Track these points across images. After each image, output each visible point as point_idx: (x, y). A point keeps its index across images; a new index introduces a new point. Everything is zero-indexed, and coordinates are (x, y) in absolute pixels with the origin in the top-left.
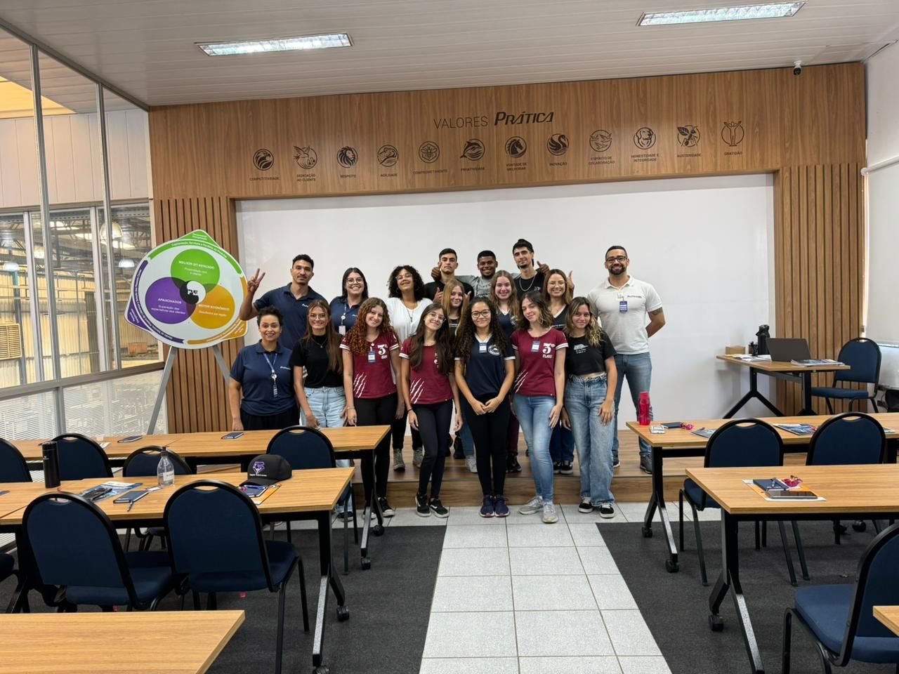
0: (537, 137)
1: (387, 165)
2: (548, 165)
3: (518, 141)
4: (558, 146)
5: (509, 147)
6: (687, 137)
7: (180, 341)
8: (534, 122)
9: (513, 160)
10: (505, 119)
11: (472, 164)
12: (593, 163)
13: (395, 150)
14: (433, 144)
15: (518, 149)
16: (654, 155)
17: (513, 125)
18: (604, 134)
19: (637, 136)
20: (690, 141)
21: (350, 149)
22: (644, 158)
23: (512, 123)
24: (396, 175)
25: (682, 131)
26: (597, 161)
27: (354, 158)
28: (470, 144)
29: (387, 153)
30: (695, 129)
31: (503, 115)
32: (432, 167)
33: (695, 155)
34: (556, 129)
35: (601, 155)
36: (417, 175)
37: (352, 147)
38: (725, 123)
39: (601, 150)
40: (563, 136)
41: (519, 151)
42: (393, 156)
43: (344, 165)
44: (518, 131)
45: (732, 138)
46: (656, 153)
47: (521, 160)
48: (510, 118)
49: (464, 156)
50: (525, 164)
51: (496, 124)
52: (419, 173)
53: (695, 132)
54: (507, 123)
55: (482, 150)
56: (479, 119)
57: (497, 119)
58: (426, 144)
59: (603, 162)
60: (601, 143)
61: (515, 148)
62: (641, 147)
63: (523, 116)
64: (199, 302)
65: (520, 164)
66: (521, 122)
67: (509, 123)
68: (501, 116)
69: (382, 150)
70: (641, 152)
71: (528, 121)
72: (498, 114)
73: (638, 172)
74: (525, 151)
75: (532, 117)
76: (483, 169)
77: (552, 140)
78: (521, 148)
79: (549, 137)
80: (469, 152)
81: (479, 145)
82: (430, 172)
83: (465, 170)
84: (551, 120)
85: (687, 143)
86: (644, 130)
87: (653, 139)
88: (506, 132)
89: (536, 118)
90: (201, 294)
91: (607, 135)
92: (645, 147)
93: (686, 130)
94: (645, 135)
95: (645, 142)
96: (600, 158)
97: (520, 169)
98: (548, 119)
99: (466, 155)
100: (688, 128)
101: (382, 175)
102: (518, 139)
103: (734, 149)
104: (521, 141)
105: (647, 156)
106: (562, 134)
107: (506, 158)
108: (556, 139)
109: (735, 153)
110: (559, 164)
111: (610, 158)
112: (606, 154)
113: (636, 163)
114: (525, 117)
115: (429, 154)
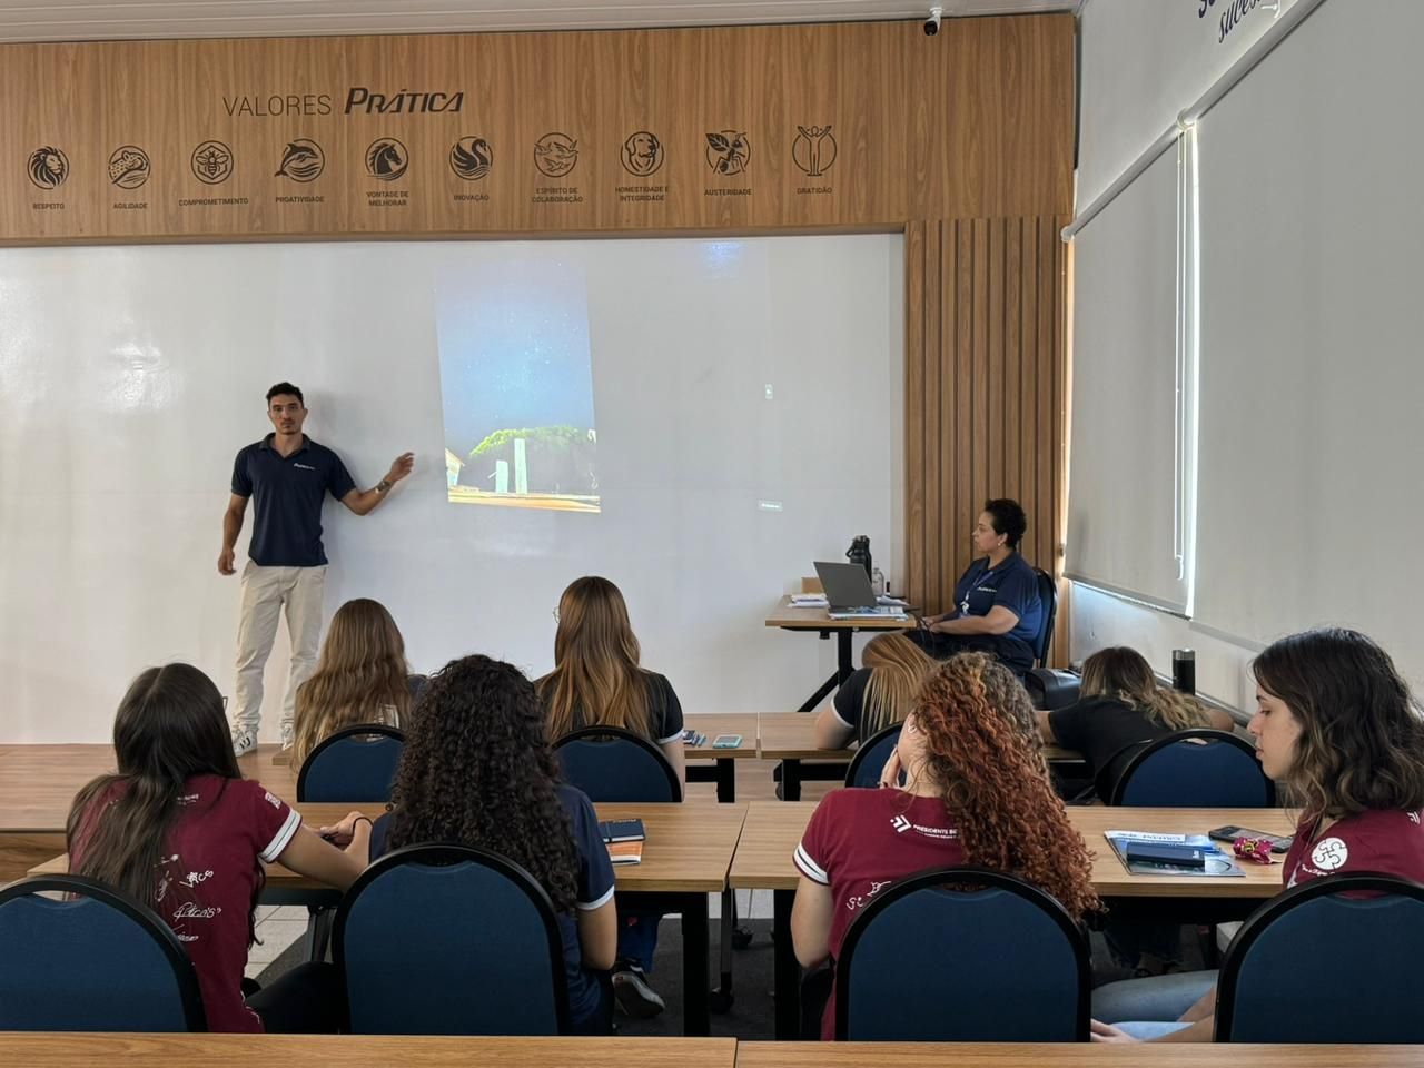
0: (429, 141)
1: (128, 185)
2: (451, 197)
3: (392, 147)
4: (470, 161)
5: (372, 159)
6: (725, 154)
9: (381, 185)
10: (367, 103)
11: (298, 189)
12: (540, 200)
13: (143, 157)
14: (223, 149)
15: (392, 164)
16: (660, 189)
17: (382, 115)
18: (562, 141)
19: (628, 150)
20: (730, 163)
21: (55, 153)
22: (640, 194)
23: (380, 111)
24: (145, 206)
25: (715, 140)
26: (549, 195)
27: (62, 170)
28: (295, 149)
29: (129, 162)
30: (741, 141)
31: (362, 93)
32: (217, 192)
33: (740, 192)
34: (468, 127)
35: (555, 183)
36: (186, 208)
37: (58, 147)
38: (799, 128)
39: (555, 173)
40: (480, 142)
41: (394, 167)
42: (139, 168)
43: (41, 183)
44: (392, 127)
45: (813, 160)
46: (664, 185)
47: (397, 185)
48: (377, 101)
49: (282, 172)
50: (406, 194)
51: (348, 111)
52: (190, 203)
53: (740, 146)
54: (369, 110)
55: (319, 161)
56: (314, 101)
57: (350, 102)
58: (208, 145)
59: (560, 199)
60: (555, 159)
61: (384, 160)
62: (635, 170)
63: (401, 97)
65: (395, 194)
66: (398, 110)
67: (375, 109)
68: (359, 96)
69: (119, 156)
70: (634, 181)
71: (411, 109)
72: (352, 92)
73: (630, 220)
74: (406, 169)
75: (419, 100)
76: (321, 199)
77: (459, 149)
78: (397, 160)
79: (454, 142)
80: (293, 164)
81: (313, 153)
82: (213, 202)
83: (282, 199)
84: (458, 109)
85: (724, 167)
86: (641, 136)
87: (658, 156)
88: (368, 128)
89: (429, 102)
91: (568, 144)
92: (642, 171)
93: (724, 140)
94: (643, 148)
95: (642, 161)
96: (553, 190)
97: (394, 203)
98: (452, 106)
99: (286, 170)
100: (727, 136)
101: (115, 206)
102: (390, 142)
103: (816, 182)
104: (398, 149)
105: (646, 189)
106: (480, 137)
107: (367, 180)
108: (466, 146)
109: (819, 191)
110: (473, 198)
111: (574, 190)
112: (564, 183)
113: (625, 203)
114: (407, 100)
115: (212, 167)
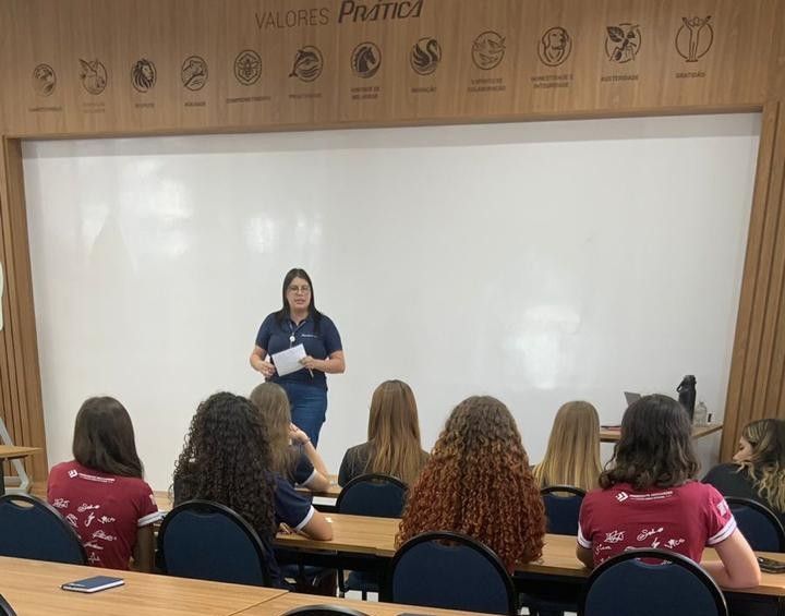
0: (396, 40)
1: (193, 88)
2: (410, 91)
3: (369, 49)
4: (424, 59)
5: (356, 60)
6: (620, 45)
8: (393, 17)
9: (361, 82)
10: (353, 14)
11: (305, 88)
12: (474, 90)
13: (203, 64)
14: (254, 55)
15: (369, 64)
16: (566, 77)
17: (364, 21)
18: (494, 38)
19: (544, 43)
20: (623, 52)
21: (148, 64)
22: (551, 81)
23: (363, 19)
24: (204, 104)
25: (614, 32)
26: (481, 85)
27: (153, 77)
28: (303, 54)
29: (194, 69)
30: (635, 32)
32: (251, 91)
33: (630, 78)
34: (425, 29)
35: (486, 75)
36: (230, 105)
37: (149, 59)
38: (684, 19)
39: (487, 67)
40: (433, 42)
41: (371, 66)
42: (201, 74)
43: (140, 87)
44: (371, 33)
45: (692, 47)
46: (569, 73)
47: (373, 81)
48: (361, 10)
49: (294, 74)
50: (378, 88)
51: (340, 21)
52: (234, 101)
53: (633, 36)
54: (355, 20)
55: (319, 64)
57: (342, 13)
58: (244, 54)
59: (488, 89)
60: (487, 54)
61: (365, 61)
62: (548, 62)
63: (378, 6)
65: (370, 89)
66: (375, 18)
67: (359, 18)
68: (348, 7)
69: (188, 64)
71: (385, 16)
72: (344, 5)
73: (538, 106)
75: (391, 8)
76: (320, 95)
77: (418, 49)
78: (373, 60)
79: (414, 44)
80: (302, 67)
81: (315, 57)
82: (247, 100)
83: (294, 96)
84: (418, 15)
85: (619, 56)
86: (555, 31)
87: (568, 47)
88: (353, 35)
89: (397, 11)
91: (498, 40)
92: (553, 62)
93: (621, 32)
94: (556, 42)
95: (554, 53)
96: (484, 81)
97: (369, 96)
98: (415, 12)
99: (297, 72)
100: (624, 28)
101: (186, 105)
102: (369, 46)
103: (692, 67)
104: (374, 50)
105: (555, 77)
106: (433, 38)
107: (352, 78)
108: (423, 48)
109: (693, 75)
110: (425, 90)
111: (500, 80)
112: (492, 74)
113: (537, 90)
114: (382, 8)
115: (248, 71)
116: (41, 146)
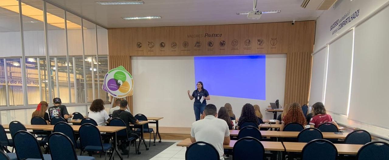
0: (216, 41)
1: (174, 48)
2: (219, 50)
4: (222, 44)
5: (208, 44)
6: (260, 43)
7: (116, 96)
8: (216, 37)
9: (209, 48)
11: (197, 49)
13: (176, 44)
14: (187, 42)
17: (210, 37)
18: (236, 41)
19: (246, 42)
24: (176, 51)
25: (259, 41)
27: (164, 45)
28: (197, 42)
29: (174, 44)
30: (263, 40)
32: (186, 49)
33: (262, 48)
34: (222, 39)
35: (235, 47)
36: (182, 51)
37: (164, 42)
38: (272, 39)
40: (224, 41)
41: (211, 45)
43: (161, 47)
44: (211, 39)
45: (274, 43)
46: (251, 47)
48: (209, 35)
49: (195, 46)
50: (213, 49)
54: (208, 37)
55: (201, 44)
56: (200, 35)
57: (205, 36)
58: (185, 42)
59: (235, 50)
60: (235, 44)
61: (210, 44)
62: (246, 45)
64: (121, 85)
66: (212, 37)
68: (207, 34)
69: (172, 43)
70: (246, 47)
72: (206, 34)
73: (245, 53)
74: (213, 46)
76: (201, 50)
79: (220, 41)
80: (197, 45)
82: (185, 50)
83: (195, 50)
84: (221, 36)
85: (260, 45)
86: (248, 40)
87: (250, 43)
88: (208, 39)
89: (217, 35)
90: (121, 83)
93: (260, 40)
94: (248, 42)
95: (248, 44)
96: (234, 48)
97: (211, 50)
101: (172, 51)
102: (211, 41)
103: (274, 47)
105: (248, 48)
107: (207, 47)
108: (222, 42)
110: (222, 50)
111: (237, 48)
112: (236, 47)
113: (245, 50)
114: (214, 35)
115: (185, 45)
116: (134, 58)
